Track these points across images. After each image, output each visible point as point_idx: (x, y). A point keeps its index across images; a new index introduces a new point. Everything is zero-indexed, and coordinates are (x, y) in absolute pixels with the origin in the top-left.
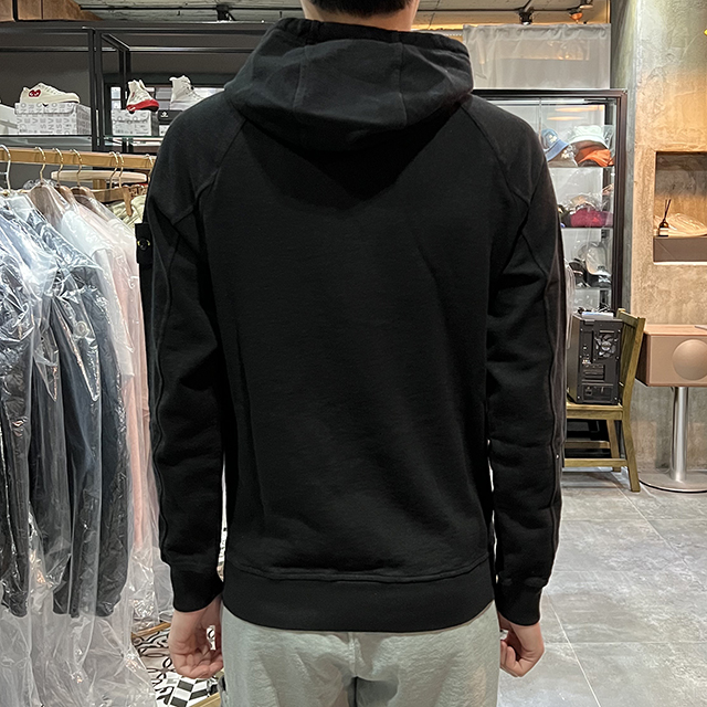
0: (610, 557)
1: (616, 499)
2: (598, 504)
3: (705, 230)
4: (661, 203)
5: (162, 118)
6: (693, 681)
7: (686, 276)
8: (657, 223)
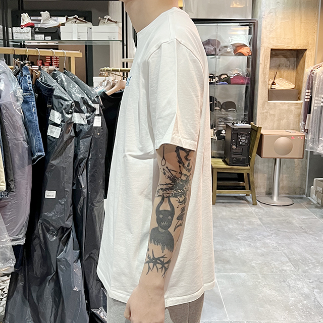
0: (238, 234)
1: (245, 208)
2: (237, 210)
3: (293, 86)
4: (273, 73)
5: (36, 31)
6: (267, 291)
7: (283, 108)
8: (271, 83)
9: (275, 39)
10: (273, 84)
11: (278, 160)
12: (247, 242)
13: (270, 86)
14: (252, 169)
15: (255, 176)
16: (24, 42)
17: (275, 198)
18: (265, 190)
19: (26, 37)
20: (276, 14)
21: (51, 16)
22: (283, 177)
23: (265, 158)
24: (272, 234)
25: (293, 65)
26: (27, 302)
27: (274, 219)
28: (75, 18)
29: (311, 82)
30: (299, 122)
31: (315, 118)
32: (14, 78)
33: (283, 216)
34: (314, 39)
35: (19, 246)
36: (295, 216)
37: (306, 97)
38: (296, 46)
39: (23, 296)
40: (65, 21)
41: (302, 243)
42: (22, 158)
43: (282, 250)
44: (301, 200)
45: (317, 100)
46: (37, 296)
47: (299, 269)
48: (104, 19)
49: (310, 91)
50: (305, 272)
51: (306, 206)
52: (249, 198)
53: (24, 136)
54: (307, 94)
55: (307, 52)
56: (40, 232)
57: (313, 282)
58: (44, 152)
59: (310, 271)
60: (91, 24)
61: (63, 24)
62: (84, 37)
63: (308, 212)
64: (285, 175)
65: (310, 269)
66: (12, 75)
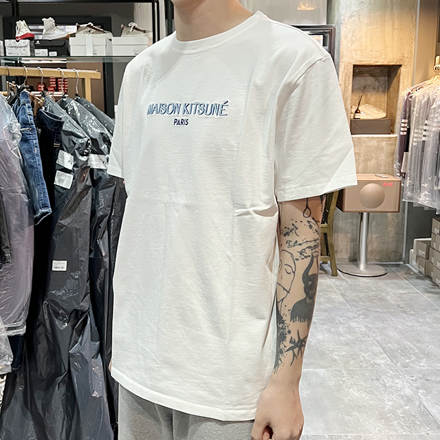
1: (321, 281)
3: (384, 115)
4: (356, 98)
5: (36, 45)
6: (355, 393)
7: (370, 144)
8: (354, 111)
9: (359, 52)
10: (356, 112)
11: (365, 214)
12: (325, 326)
13: (352, 115)
14: (331, 227)
15: (335, 236)
16: (20, 59)
17: (362, 267)
18: (349, 255)
19: (24, 52)
20: (359, 18)
21: (57, 24)
22: (372, 237)
23: (347, 212)
24: (359, 315)
25: (384, 86)
26: (29, 414)
27: (361, 295)
28: (89, 26)
29: (408, 109)
30: (393, 164)
31: (415, 158)
32: (9, 108)
33: (373, 291)
34: (411, 51)
35: (17, 337)
36: (389, 290)
37: (402, 129)
38: (387, 60)
39: (23, 406)
40: (75, 31)
41: (400, 327)
42: (20, 216)
43: (374, 337)
44: (396, 268)
45: (416, 133)
46: (42, 404)
47: (397, 362)
48: (128, 27)
49: (407, 121)
50: (405, 366)
51: (404, 276)
52: (327, 267)
53: (24, 186)
54: (403, 125)
55: (402, 69)
56: (46, 317)
57: (416, 380)
58: (50, 209)
59: (412, 365)
60: (111, 34)
61: (73, 35)
62: (102, 52)
63: (408, 284)
64: (374, 235)
65: (412, 362)
66: (6, 103)
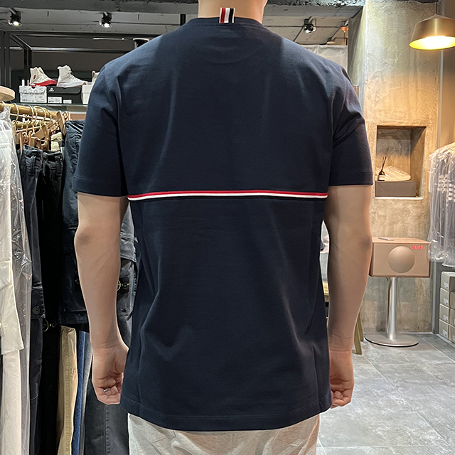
3: (408, 177)
4: (381, 160)
7: (396, 206)
8: (378, 173)
9: (383, 112)
11: (394, 278)
12: (363, 400)
17: (391, 337)
18: (376, 325)
20: (383, 79)
24: (397, 387)
25: (407, 149)
27: (396, 366)
33: (407, 361)
34: (435, 113)
36: (424, 360)
38: (412, 121)
43: (418, 411)
44: (427, 338)
51: (437, 346)
55: (427, 131)
63: (441, 354)
64: (402, 303)
